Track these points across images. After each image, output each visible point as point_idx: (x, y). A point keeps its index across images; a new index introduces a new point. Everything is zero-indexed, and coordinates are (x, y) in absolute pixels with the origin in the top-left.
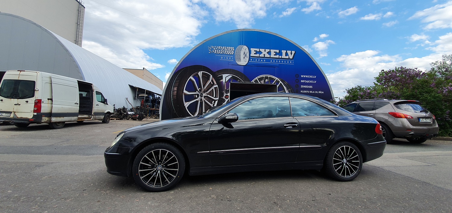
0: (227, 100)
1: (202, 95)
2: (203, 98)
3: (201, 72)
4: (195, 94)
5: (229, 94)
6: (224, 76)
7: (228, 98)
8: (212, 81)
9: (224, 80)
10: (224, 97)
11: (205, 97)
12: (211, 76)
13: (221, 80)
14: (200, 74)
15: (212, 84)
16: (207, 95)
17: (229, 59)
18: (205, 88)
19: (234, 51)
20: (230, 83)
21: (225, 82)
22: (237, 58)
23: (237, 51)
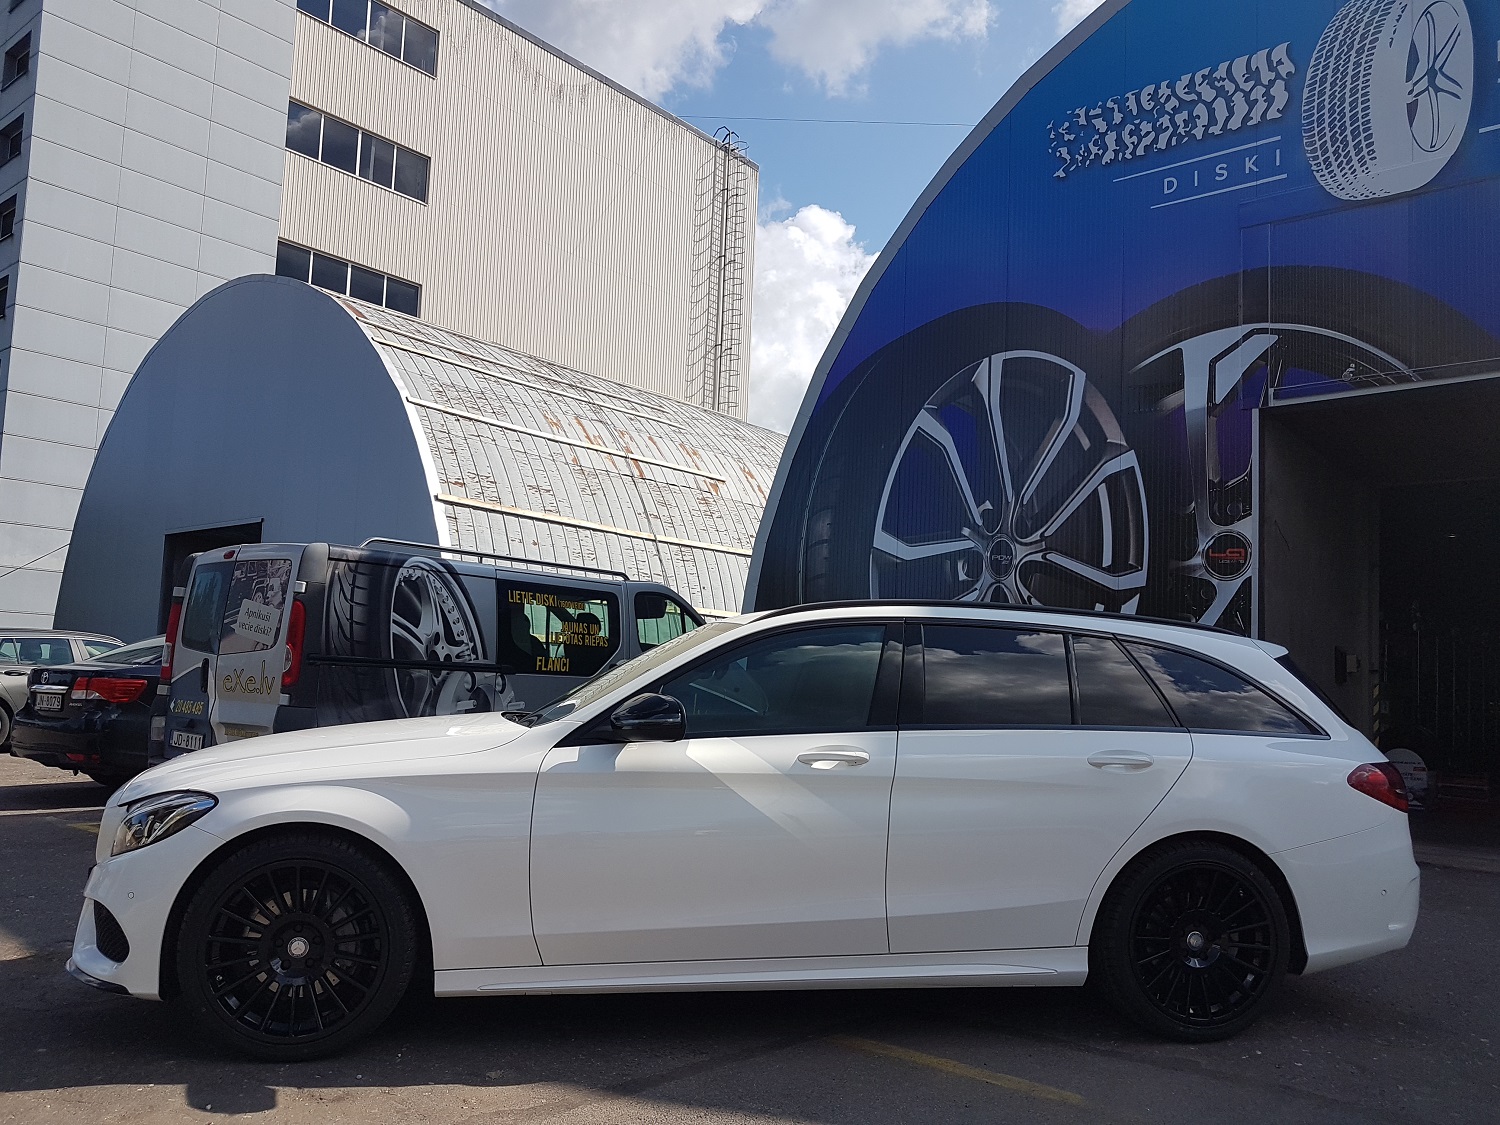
0: (1227, 589)
1: (1004, 559)
2: (1012, 582)
3: (998, 359)
4: (954, 556)
5: (1247, 528)
6: (1196, 351)
7: (1234, 569)
8: (1087, 419)
9: (1193, 397)
10: (1198, 560)
11: (1027, 571)
12: (1080, 377)
13: (1172, 401)
14: (989, 377)
15: (1086, 443)
16: (1048, 550)
17: (1237, 174)
18: (1029, 490)
19: (1293, 83)
20: (1255, 413)
21: (1209, 414)
22: (1327, 138)
23: (1326, 67)
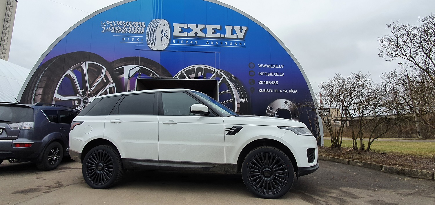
1: (87, 101)
3: (87, 63)
4: (75, 100)
8: (106, 77)
9: (125, 76)
12: (105, 69)
13: (122, 76)
14: (85, 66)
15: (105, 81)
18: (93, 88)
19: (145, 29)
20: (136, 80)
21: (128, 79)
22: (150, 39)
23: (150, 28)
